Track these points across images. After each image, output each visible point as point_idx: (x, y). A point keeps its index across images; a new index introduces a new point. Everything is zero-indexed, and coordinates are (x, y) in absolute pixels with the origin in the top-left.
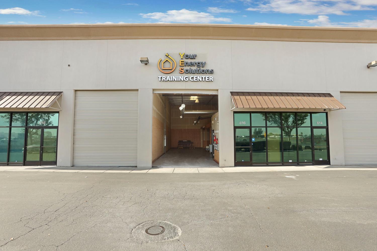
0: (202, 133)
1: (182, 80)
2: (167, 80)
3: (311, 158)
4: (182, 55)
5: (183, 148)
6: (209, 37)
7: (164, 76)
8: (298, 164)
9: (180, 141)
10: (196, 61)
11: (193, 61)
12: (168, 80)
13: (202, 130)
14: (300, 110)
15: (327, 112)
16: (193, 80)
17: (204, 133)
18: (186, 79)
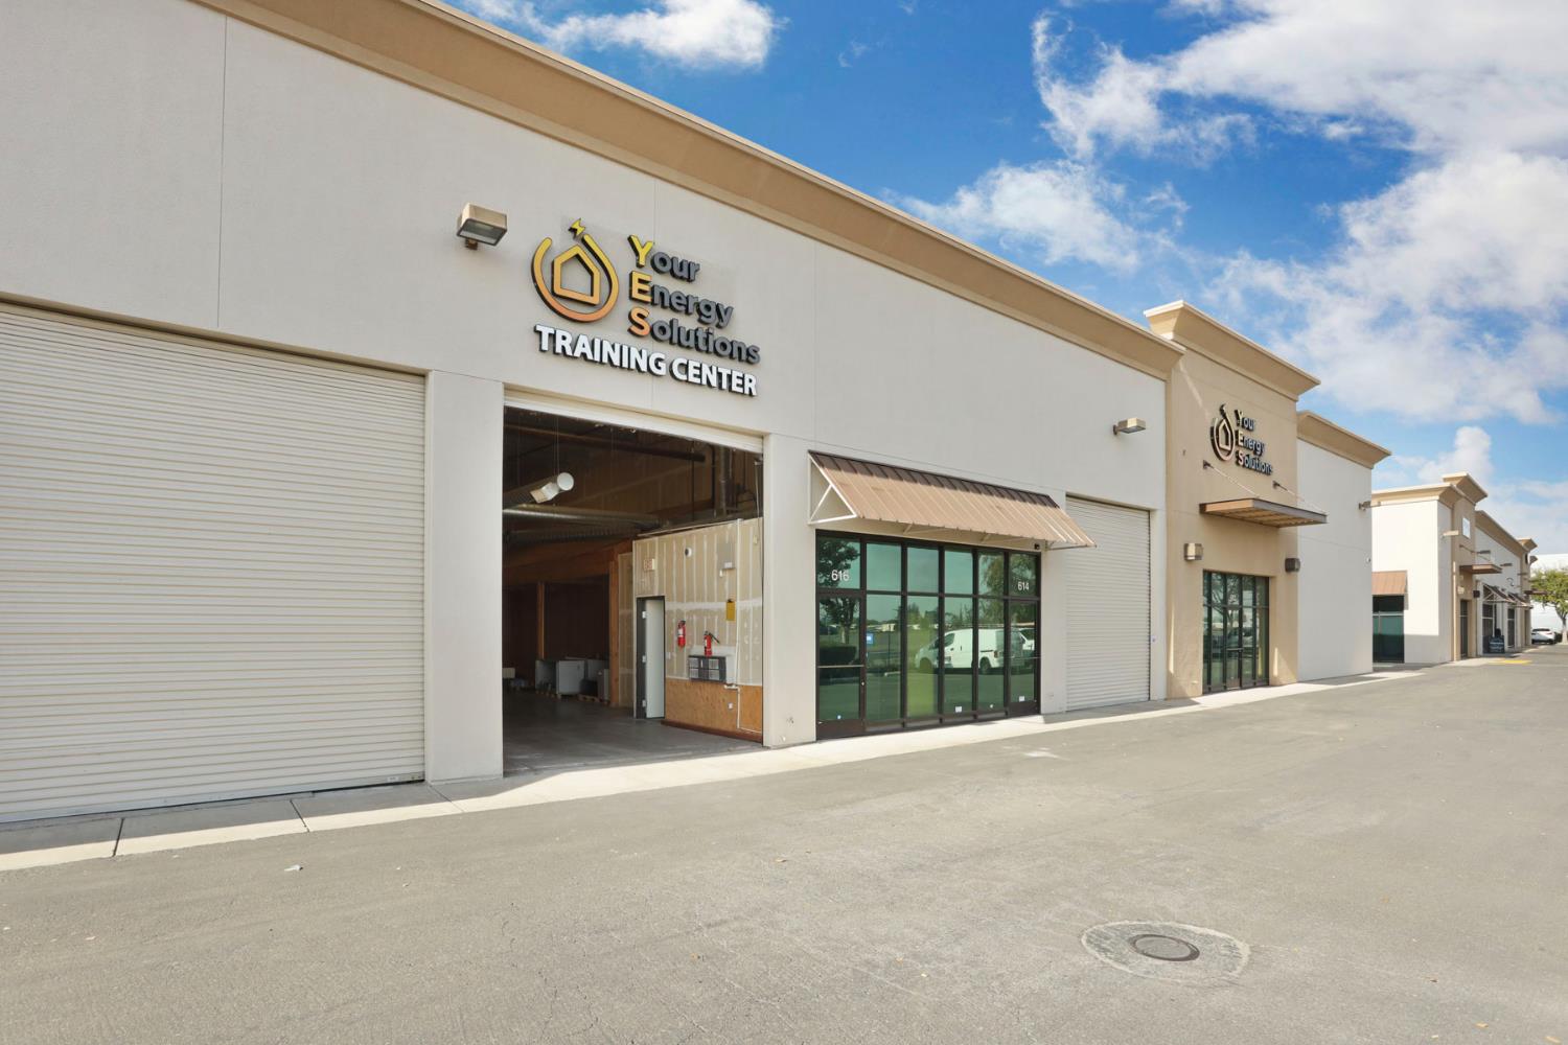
1: (644, 368)
2: (577, 354)
3: (1001, 699)
4: (643, 247)
6: (749, 204)
7: (566, 333)
8: (975, 716)
10: (700, 291)
11: (684, 289)
12: (584, 355)
14: (990, 539)
15: (1040, 553)
16: (684, 377)
18: (659, 368)
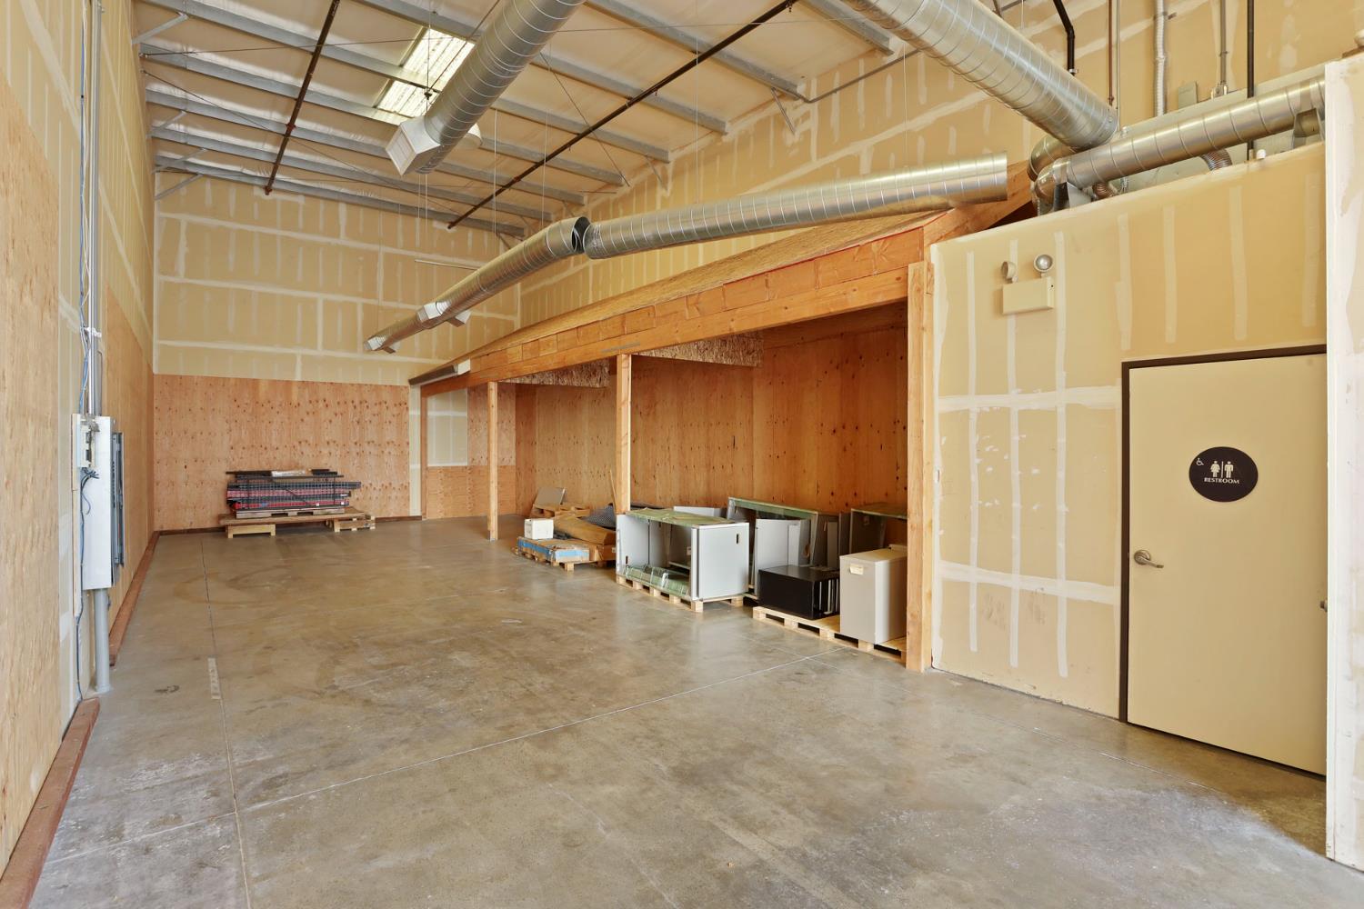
0: (414, 413)
5: (272, 529)
9: (237, 474)
13: (415, 393)
17: (432, 414)
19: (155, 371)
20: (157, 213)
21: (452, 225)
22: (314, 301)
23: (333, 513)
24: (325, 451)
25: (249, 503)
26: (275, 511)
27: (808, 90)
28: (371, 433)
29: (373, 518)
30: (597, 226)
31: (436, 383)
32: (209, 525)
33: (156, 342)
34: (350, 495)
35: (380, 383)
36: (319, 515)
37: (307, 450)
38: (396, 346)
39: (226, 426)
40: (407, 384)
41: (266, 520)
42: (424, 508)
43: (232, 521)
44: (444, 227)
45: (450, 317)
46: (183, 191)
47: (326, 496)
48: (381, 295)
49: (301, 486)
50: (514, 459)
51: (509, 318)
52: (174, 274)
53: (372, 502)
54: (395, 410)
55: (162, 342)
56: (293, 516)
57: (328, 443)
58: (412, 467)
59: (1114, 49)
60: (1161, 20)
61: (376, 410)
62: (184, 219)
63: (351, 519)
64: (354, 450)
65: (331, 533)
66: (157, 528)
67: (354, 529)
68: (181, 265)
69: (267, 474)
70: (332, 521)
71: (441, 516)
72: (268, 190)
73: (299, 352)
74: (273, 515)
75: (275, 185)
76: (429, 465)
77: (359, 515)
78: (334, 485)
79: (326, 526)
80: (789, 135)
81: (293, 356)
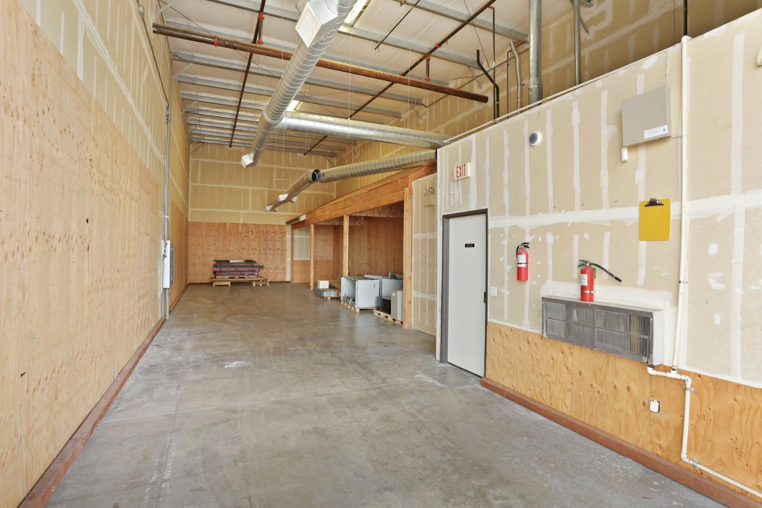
5: (229, 283)
19: (189, 221)
20: (191, 159)
21: (305, 154)
22: (248, 190)
23: (253, 278)
24: (252, 253)
25: (221, 273)
26: (230, 276)
27: (426, 102)
28: (270, 246)
29: (268, 281)
30: (322, 171)
31: (296, 224)
32: (207, 282)
33: (190, 209)
34: (259, 270)
35: (274, 224)
36: (247, 279)
37: (245, 252)
38: (277, 209)
39: (214, 242)
40: (285, 224)
41: (227, 280)
42: (292, 278)
43: (214, 280)
44: (302, 155)
45: (289, 199)
46: (200, 149)
47: (250, 271)
48: (275, 186)
49: (241, 266)
50: (332, 257)
51: (331, 194)
52: (197, 182)
53: (269, 274)
54: (280, 236)
55: (192, 209)
56: (237, 279)
57: (253, 249)
58: (287, 260)
59: (509, 96)
60: (519, 86)
61: (273, 235)
62: (200, 160)
63: (259, 281)
64: (263, 252)
65: (251, 286)
66: (189, 282)
67: (261, 285)
68: (199, 180)
69: (228, 261)
70: (252, 281)
71: (299, 281)
72: (230, 146)
73: (242, 211)
74: (230, 278)
75: (233, 144)
76: (295, 259)
77: (263, 279)
78: (253, 267)
79: (250, 283)
80: (420, 120)
81: (240, 213)
